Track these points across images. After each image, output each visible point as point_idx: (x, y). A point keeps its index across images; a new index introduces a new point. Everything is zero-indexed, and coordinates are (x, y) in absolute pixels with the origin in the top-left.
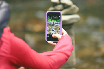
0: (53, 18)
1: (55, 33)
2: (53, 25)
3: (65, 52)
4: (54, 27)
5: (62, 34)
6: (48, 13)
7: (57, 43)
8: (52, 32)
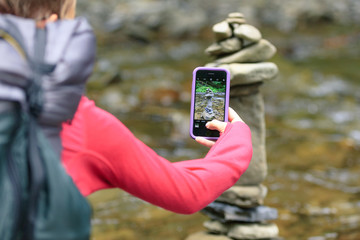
0: (210, 84)
1: (214, 118)
2: (209, 98)
3: (231, 161)
4: (210, 104)
5: (230, 120)
6: (198, 72)
7: (215, 140)
8: (206, 115)
